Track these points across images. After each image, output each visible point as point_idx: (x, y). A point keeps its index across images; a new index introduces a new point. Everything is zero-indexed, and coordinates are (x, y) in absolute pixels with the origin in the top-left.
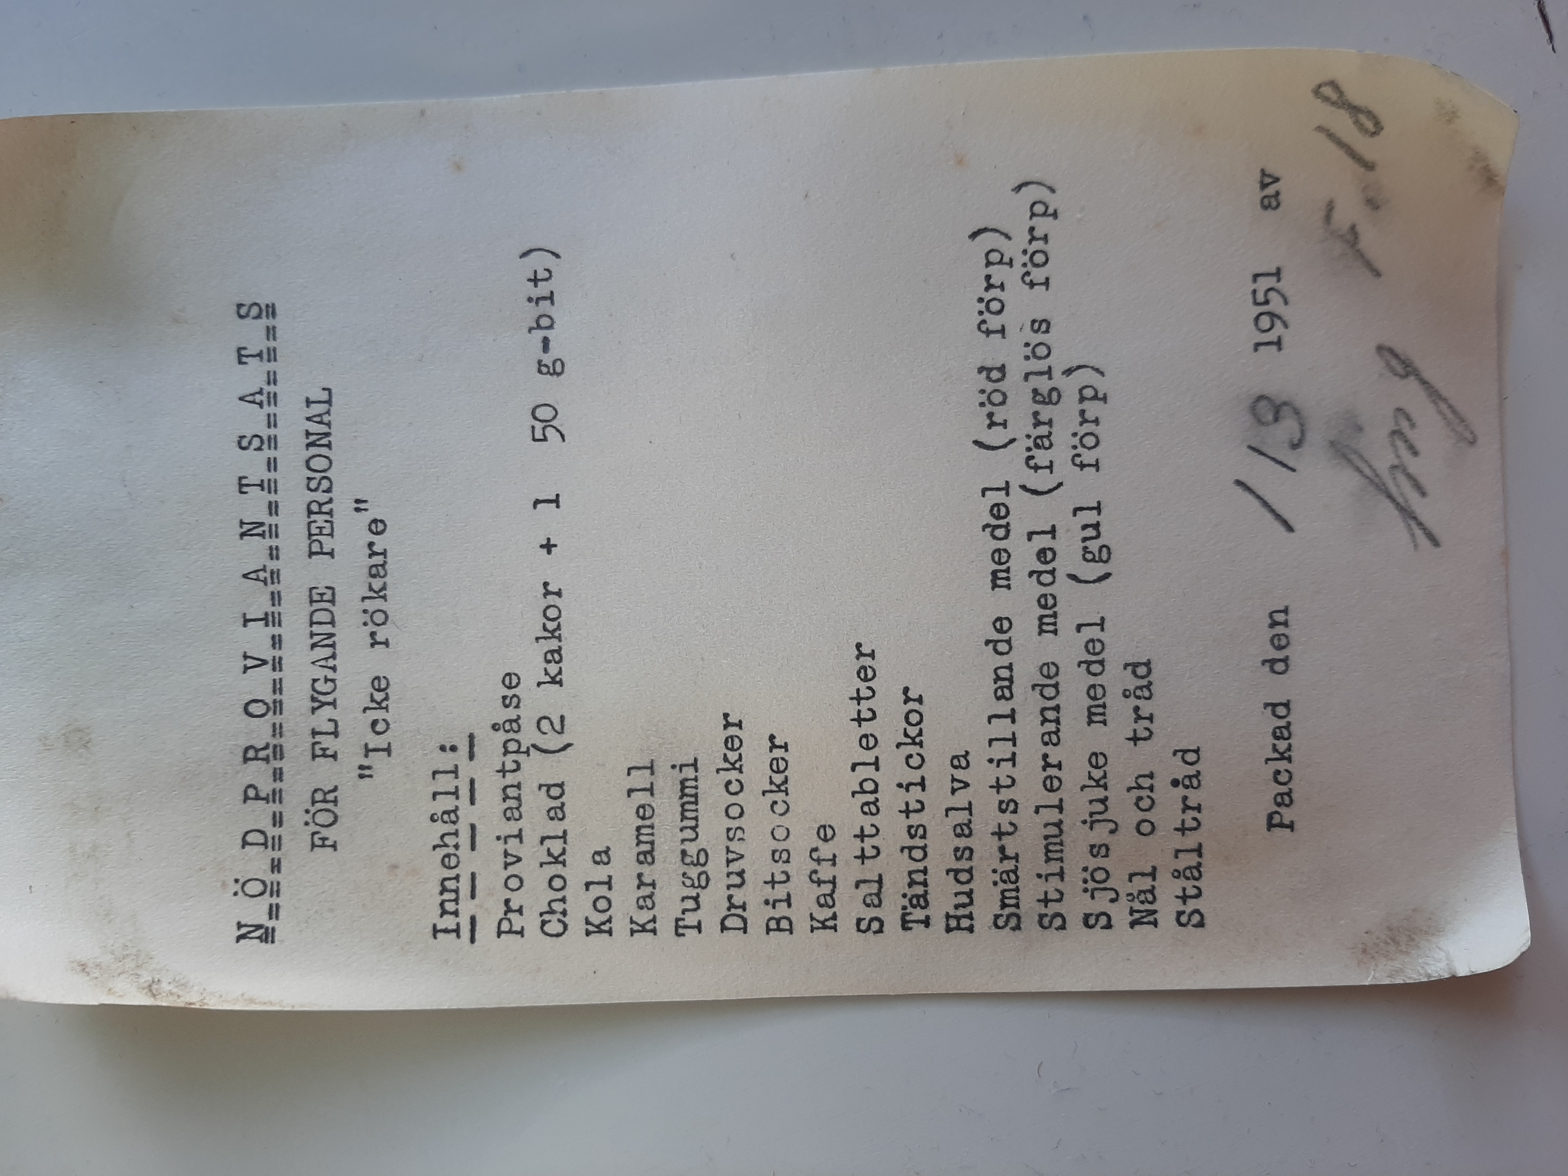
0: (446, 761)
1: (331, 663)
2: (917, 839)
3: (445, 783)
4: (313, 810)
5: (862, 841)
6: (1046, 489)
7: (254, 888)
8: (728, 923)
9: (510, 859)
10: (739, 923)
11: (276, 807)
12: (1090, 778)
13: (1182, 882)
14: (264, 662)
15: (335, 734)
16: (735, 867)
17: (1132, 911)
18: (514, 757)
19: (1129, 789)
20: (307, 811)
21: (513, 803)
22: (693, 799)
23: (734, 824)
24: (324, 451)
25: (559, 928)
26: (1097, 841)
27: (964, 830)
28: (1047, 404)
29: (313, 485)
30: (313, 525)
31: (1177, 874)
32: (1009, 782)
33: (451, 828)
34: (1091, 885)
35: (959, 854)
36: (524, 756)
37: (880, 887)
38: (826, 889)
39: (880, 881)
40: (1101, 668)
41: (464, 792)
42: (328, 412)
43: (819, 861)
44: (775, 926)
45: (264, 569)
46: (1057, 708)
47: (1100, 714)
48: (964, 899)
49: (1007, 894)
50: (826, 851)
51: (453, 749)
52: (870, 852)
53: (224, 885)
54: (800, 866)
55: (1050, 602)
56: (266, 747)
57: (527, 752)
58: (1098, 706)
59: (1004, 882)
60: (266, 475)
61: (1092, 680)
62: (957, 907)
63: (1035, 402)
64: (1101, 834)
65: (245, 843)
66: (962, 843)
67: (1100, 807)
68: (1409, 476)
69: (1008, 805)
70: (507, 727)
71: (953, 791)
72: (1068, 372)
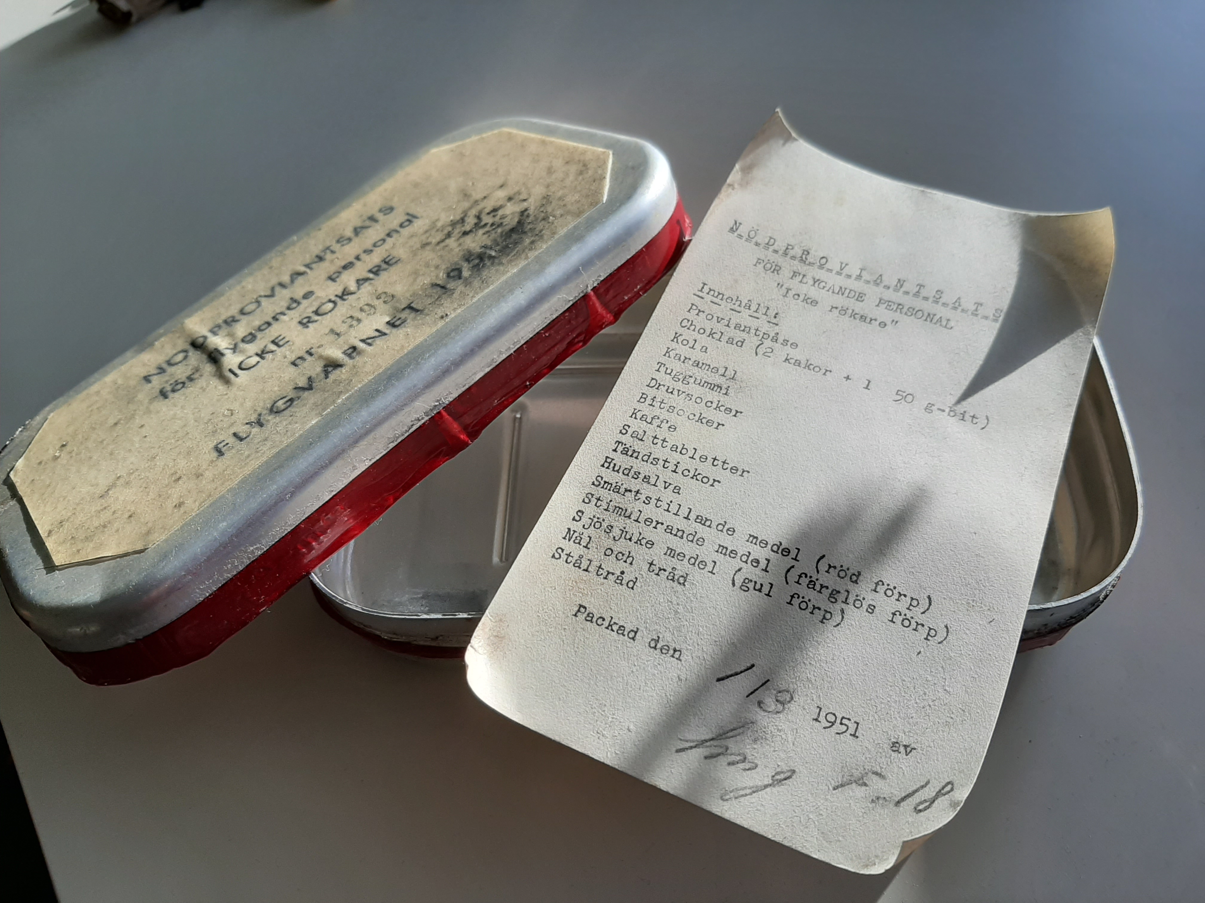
0: (772, 313)
1: (831, 291)
2: (652, 460)
3: (763, 310)
4: (774, 264)
5: (662, 440)
6: (788, 576)
7: (752, 234)
8: (654, 381)
9: (719, 320)
10: (651, 385)
11: (781, 252)
12: (643, 538)
13: (576, 557)
14: (841, 270)
15: (801, 282)
16: (676, 392)
17: (575, 531)
18: (761, 336)
19: (630, 553)
20: (773, 262)
21: (742, 328)
22: (711, 388)
23: (693, 399)
24: (924, 318)
25: (683, 325)
26: (614, 530)
27: (646, 479)
28: (830, 595)
29: (911, 310)
30: (893, 304)
31: (581, 557)
32: (658, 505)
33: (743, 304)
34: (595, 520)
35: (637, 473)
36: (760, 339)
37: (639, 439)
38: (649, 420)
39: (641, 440)
40: (691, 563)
41: (755, 314)
42: (941, 325)
43: (662, 422)
44: (643, 397)
45: (881, 282)
46: (682, 537)
47: (670, 554)
48: (616, 468)
49: (610, 485)
50: (665, 426)
51: (775, 317)
52: (656, 441)
53: (758, 225)
54: (664, 415)
55: (732, 555)
56: (806, 259)
57: (761, 340)
58: (674, 554)
59: (616, 486)
60: (921, 295)
61: (687, 557)
62: (615, 465)
63: (833, 590)
64: (616, 532)
65: (771, 238)
66: (641, 476)
67: (628, 537)
68: (719, 755)
69: (648, 500)
70: (775, 338)
71: (665, 482)
72: (842, 611)
